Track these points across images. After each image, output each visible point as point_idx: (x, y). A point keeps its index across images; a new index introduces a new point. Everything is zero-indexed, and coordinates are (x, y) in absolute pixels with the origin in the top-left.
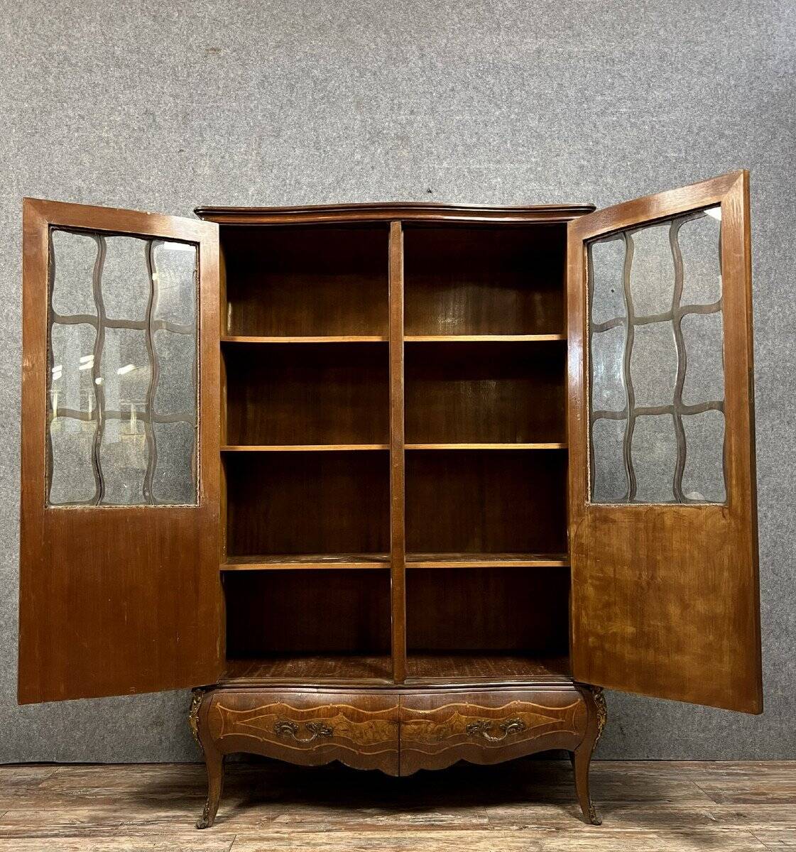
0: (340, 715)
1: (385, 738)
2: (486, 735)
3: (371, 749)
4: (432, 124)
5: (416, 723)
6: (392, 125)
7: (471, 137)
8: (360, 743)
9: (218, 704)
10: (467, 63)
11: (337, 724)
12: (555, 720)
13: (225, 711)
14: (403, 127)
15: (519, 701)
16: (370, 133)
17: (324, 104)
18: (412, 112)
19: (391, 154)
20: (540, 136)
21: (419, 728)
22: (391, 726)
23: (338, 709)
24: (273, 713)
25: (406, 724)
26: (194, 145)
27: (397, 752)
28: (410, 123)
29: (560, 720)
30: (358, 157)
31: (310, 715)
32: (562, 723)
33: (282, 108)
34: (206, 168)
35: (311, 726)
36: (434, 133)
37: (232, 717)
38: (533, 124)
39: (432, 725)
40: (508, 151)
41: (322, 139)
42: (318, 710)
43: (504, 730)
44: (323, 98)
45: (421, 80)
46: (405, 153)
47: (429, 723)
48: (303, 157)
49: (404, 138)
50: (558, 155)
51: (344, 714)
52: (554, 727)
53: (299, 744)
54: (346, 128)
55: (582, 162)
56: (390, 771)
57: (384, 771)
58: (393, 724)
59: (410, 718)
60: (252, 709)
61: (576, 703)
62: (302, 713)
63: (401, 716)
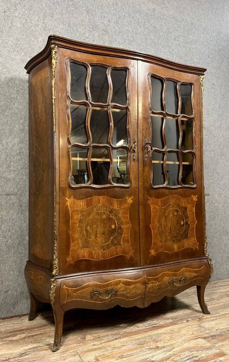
0: (121, 284)
1: (140, 292)
2: (175, 284)
4: (117, 28)
5: (152, 283)
6: (101, 24)
7: (131, 37)
8: (129, 295)
9: (65, 286)
10: (130, 6)
11: (120, 288)
12: (196, 274)
13: (68, 289)
14: (106, 26)
15: (185, 268)
16: (92, 25)
18: (109, 21)
20: (154, 43)
21: (153, 285)
23: (120, 281)
24: (90, 287)
25: (149, 284)
26: (12, 10)
27: (144, 297)
28: (108, 25)
31: (108, 285)
32: (199, 275)
33: (54, 4)
34: (18, 23)
35: (108, 291)
36: (117, 32)
37: (71, 292)
38: (153, 37)
41: (72, 23)
42: (111, 283)
43: (180, 281)
44: (72, 5)
45: (112, 8)
46: (106, 37)
47: (157, 282)
49: (106, 31)
51: (123, 283)
52: (196, 277)
53: (101, 300)
56: (140, 306)
57: (138, 306)
58: (143, 285)
59: (150, 281)
60: (80, 286)
61: (203, 267)
62: (104, 285)
63: (147, 281)
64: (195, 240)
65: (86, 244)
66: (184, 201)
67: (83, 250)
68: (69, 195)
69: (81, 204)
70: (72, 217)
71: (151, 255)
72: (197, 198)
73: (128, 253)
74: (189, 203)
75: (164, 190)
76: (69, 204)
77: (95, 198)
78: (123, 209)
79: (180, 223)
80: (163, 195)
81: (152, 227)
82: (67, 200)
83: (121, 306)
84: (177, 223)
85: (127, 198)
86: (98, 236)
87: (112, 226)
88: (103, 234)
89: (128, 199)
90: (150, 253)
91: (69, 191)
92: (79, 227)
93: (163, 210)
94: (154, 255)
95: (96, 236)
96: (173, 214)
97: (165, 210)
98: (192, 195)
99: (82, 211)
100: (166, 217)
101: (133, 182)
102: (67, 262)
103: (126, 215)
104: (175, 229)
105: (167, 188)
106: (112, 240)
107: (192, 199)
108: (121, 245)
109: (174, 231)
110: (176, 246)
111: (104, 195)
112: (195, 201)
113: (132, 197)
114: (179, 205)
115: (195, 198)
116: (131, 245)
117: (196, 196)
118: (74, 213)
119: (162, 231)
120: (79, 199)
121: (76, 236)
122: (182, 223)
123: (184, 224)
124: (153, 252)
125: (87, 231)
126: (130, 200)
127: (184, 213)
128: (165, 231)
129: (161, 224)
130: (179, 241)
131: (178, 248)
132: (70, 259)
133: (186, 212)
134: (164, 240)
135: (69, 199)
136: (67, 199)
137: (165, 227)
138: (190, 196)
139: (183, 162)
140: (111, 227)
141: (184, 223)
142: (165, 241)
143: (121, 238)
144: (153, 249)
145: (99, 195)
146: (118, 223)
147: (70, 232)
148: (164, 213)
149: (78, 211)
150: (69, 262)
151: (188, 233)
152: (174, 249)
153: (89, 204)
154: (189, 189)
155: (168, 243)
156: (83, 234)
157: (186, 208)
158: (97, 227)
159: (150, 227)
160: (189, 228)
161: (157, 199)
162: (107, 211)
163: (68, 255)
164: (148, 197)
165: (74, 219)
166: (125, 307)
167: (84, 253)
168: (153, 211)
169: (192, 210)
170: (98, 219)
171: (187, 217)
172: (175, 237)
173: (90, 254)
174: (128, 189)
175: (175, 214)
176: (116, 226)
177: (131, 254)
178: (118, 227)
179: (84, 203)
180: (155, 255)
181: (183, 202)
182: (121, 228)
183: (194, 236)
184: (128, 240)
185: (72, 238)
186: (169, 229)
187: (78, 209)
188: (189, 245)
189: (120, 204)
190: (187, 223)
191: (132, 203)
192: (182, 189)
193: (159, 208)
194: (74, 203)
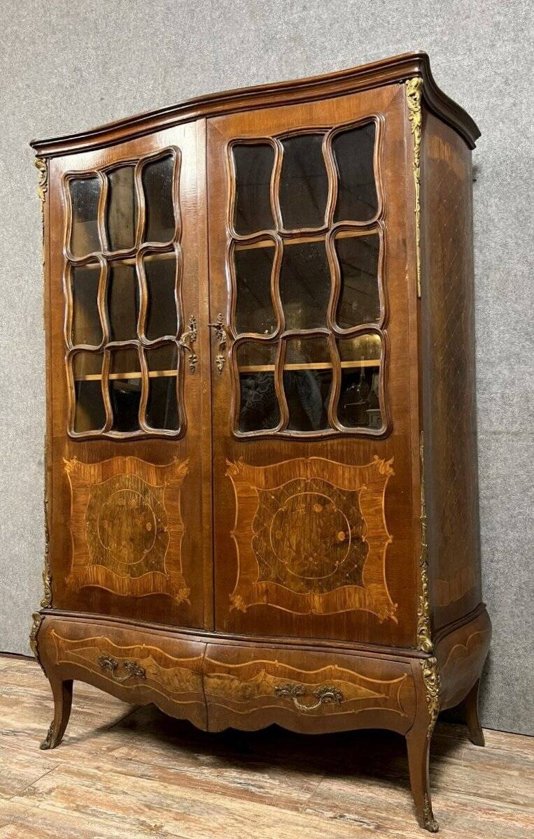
0: (150, 658)
1: (190, 688)
2: (296, 701)
3: (179, 697)
4: (324, 17)
5: (219, 677)
6: (284, 26)
8: (169, 689)
9: (53, 630)
11: (148, 667)
12: (377, 695)
13: (58, 639)
14: (295, 26)
15: (336, 666)
16: (263, 41)
17: (221, 22)
18: (305, 8)
19: (284, 59)
21: (222, 683)
22: (194, 677)
23: (149, 651)
24: (98, 645)
25: (209, 677)
27: (204, 705)
28: (303, 20)
29: (383, 696)
30: (253, 70)
31: (127, 653)
32: (386, 699)
35: (126, 665)
36: (327, 26)
37: (64, 646)
39: (236, 683)
40: (409, 26)
42: (133, 649)
43: (317, 698)
46: (298, 54)
47: (232, 680)
48: (204, 82)
49: (297, 39)
50: (468, 17)
51: (154, 658)
52: (376, 702)
54: (242, 42)
55: (498, 18)
56: (199, 724)
57: (193, 723)
58: (196, 674)
59: (214, 672)
60: (80, 639)
61: (401, 679)
62: (120, 649)
63: (205, 667)
64: (384, 594)
65: (101, 559)
66: (347, 475)
67: (95, 568)
68: (70, 453)
69: (92, 472)
70: (74, 499)
71: (231, 608)
72: (391, 466)
73: (177, 592)
74: (363, 481)
75: (275, 444)
76: (68, 471)
77: (117, 462)
78: (168, 487)
79: (334, 535)
80: (273, 457)
81: (236, 537)
82: (65, 464)
83: (160, 709)
84: (323, 537)
85: (176, 461)
86: (124, 543)
87: (147, 525)
88: (132, 540)
89: (178, 465)
90: (231, 603)
91: (69, 445)
92: (88, 519)
93: (273, 497)
94: (240, 611)
95: (119, 544)
96: (309, 509)
97: (280, 497)
98: (376, 457)
99: (94, 487)
100: (282, 517)
101: (190, 425)
102: (65, 585)
103: (175, 503)
104: (316, 552)
105: (282, 437)
106: (146, 557)
107: (376, 468)
108: (163, 571)
109: (311, 555)
110: (316, 598)
111: (133, 455)
112: (385, 476)
113: (187, 462)
114: (330, 486)
115: (385, 468)
116: (183, 575)
117: (391, 462)
118: (79, 489)
119: (268, 553)
120: (88, 463)
121: (84, 537)
122: (341, 536)
123: (346, 541)
124: (238, 602)
125: (102, 529)
126: (183, 468)
127: (346, 509)
128: (277, 553)
129: (264, 534)
130: (330, 586)
131: (327, 605)
132: (72, 581)
133: (356, 506)
134: (273, 576)
135: (69, 461)
136: (65, 461)
137: (277, 543)
138: (367, 460)
139: (342, 360)
140: (144, 527)
141: (347, 536)
142: (277, 580)
143: (164, 554)
144: (238, 593)
145: (125, 454)
146: (157, 520)
147: (72, 529)
148: (275, 506)
149: (86, 486)
150: (69, 586)
151: (360, 568)
152: (308, 606)
153: (105, 475)
154: (367, 441)
155: (289, 587)
156: (95, 537)
157: (353, 496)
158: (121, 525)
159: (232, 536)
160: (365, 554)
161: (252, 467)
162: (137, 490)
163: (68, 572)
164: (227, 461)
165: (79, 502)
166: (166, 713)
167: (96, 574)
168: (239, 497)
169: (374, 502)
170: (123, 506)
171: (357, 522)
172: (312, 573)
173: (108, 578)
174: (178, 442)
175: (317, 508)
176: (153, 527)
177: (182, 595)
178: (158, 529)
179: (97, 470)
180: (245, 611)
181: (345, 476)
182: (163, 531)
183: (383, 580)
184: (177, 562)
185: (75, 540)
186: (294, 548)
187: (87, 483)
188: (365, 604)
189: (162, 474)
190: (357, 539)
191: (186, 476)
192: (340, 440)
193: (258, 491)
194: (79, 469)
